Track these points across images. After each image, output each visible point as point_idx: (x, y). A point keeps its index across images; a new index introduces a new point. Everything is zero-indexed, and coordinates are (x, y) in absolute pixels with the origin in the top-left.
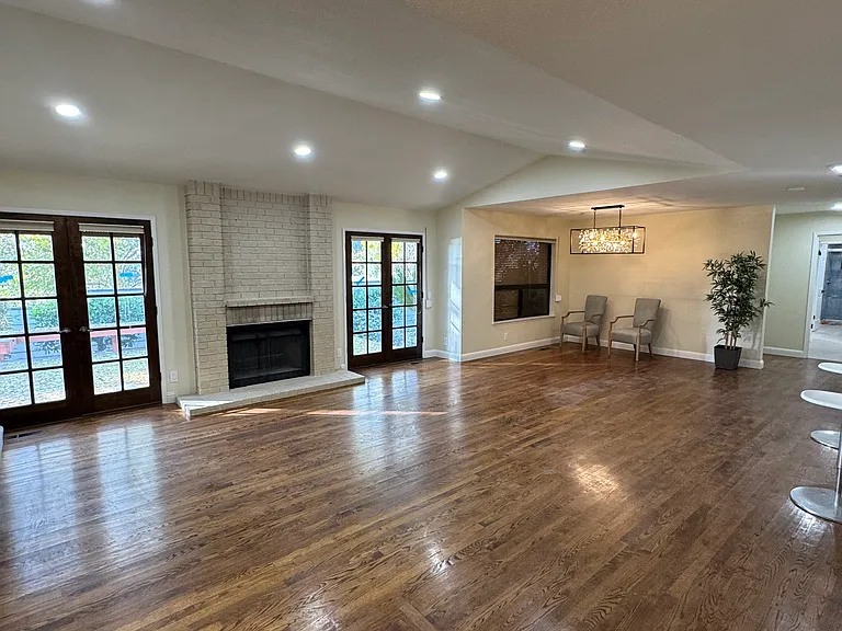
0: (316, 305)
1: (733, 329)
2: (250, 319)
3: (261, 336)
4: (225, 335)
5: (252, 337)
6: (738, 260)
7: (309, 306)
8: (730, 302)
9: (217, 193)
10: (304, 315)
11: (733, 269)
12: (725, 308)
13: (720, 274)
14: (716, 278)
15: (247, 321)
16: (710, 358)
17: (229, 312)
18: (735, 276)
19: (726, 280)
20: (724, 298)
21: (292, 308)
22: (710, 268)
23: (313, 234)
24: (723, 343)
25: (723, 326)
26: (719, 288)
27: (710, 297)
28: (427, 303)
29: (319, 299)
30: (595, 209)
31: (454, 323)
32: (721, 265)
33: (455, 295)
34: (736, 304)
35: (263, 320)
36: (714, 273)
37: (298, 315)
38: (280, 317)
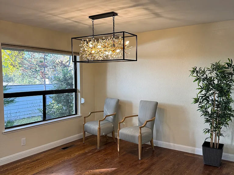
1: (216, 129)
6: (217, 67)
8: (213, 104)
11: (214, 75)
12: (209, 110)
13: (204, 80)
14: (201, 84)
16: (199, 151)
18: (216, 82)
19: (209, 85)
20: (208, 102)
22: (195, 74)
24: (209, 140)
25: (208, 126)
26: (204, 92)
27: (196, 101)
30: (93, 17)
32: (204, 72)
34: (218, 106)
36: (198, 79)
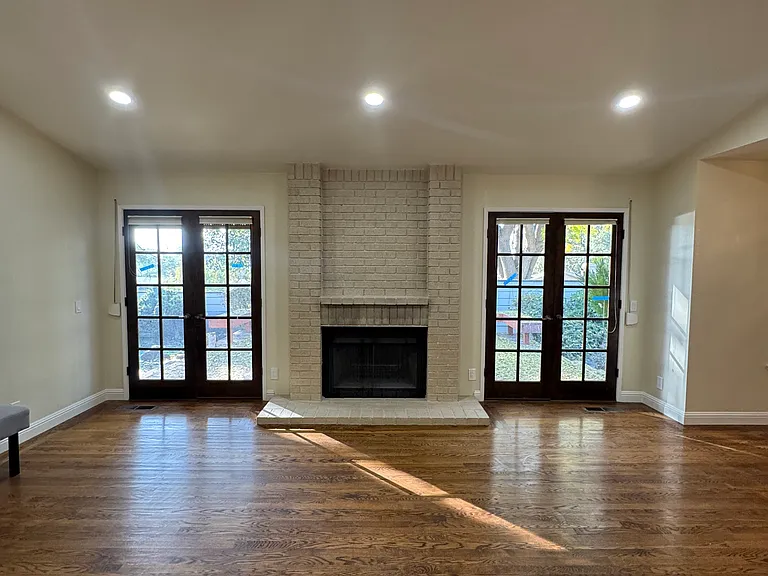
0: (434, 309)
2: (348, 320)
3: (367, 341)
4: (318, 337)
5: (357, 341)
7: (424, 310)
9: (317, 177)
10: (416, 321)
15: (346, 322)
17: (325, 310)
21: (401, 310)
23: (432, 216)
28: (629, 317)
29: (437, 301)
31: (677, 355)
33: (679, 309)
35: (364, 322)
37: (409, 320)
38: (385, 321)
